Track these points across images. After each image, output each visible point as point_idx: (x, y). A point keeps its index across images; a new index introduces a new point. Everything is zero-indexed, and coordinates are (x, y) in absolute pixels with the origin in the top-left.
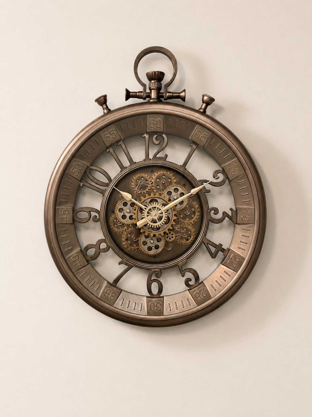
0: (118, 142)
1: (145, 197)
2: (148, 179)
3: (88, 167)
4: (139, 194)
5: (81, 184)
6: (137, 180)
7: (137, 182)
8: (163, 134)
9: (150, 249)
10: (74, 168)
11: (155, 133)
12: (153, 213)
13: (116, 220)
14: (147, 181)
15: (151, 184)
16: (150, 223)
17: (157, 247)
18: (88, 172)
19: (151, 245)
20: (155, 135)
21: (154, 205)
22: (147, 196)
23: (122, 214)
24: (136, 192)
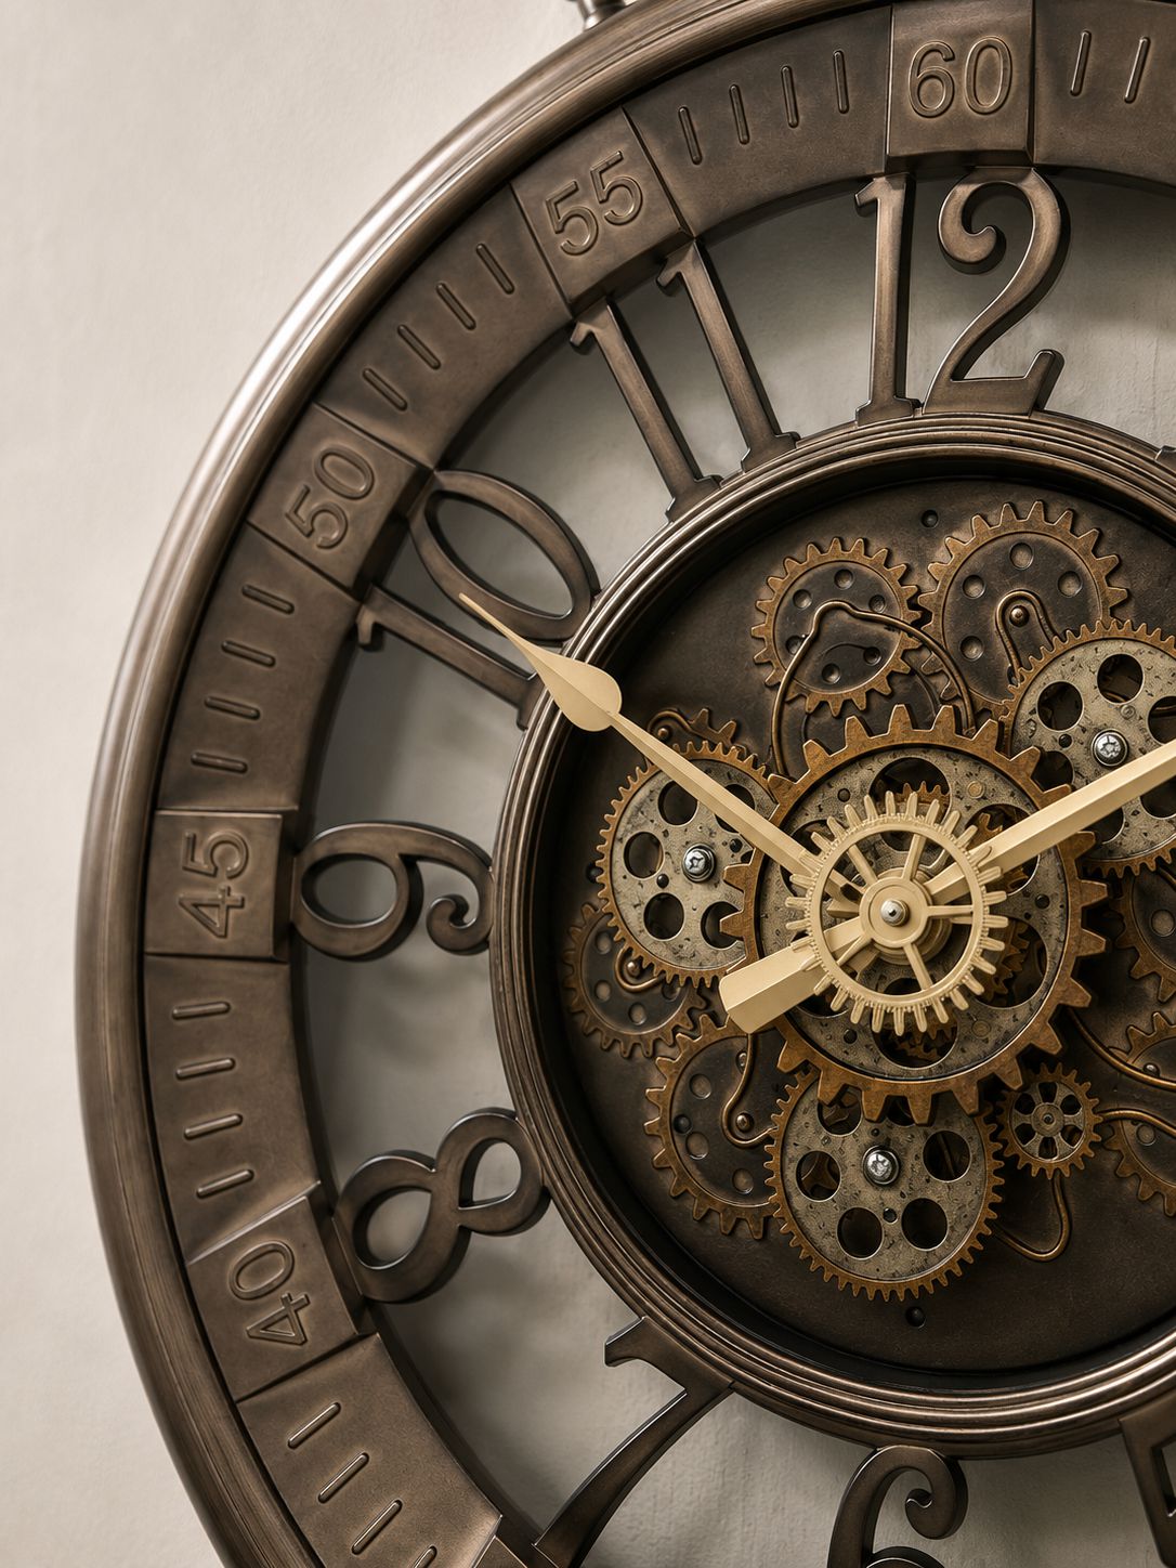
0: (659, 255)
1: (832, 742)
2: (890, 588)
3: (421, 476)
4: (809, 715)
5: (367, 620)
6: (799, 595)
7: (799, 618)
8: (1023, 178)
9: (859, 1233)
10: (315, 485)
11: (965, 163)
12: (889, 891)
13: (615, 946)
14: (877, 599)
15: (917, 624)
16: (848, 986)
17: (923, 1224)
18: (418, 523)
19: (870, 1199)
20: (963, 180)
21: (908, 815)
22: (855, 737)
23: (649, 889)
24: (783, 701)
